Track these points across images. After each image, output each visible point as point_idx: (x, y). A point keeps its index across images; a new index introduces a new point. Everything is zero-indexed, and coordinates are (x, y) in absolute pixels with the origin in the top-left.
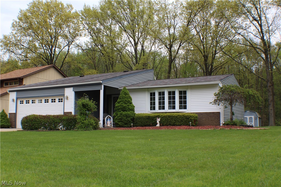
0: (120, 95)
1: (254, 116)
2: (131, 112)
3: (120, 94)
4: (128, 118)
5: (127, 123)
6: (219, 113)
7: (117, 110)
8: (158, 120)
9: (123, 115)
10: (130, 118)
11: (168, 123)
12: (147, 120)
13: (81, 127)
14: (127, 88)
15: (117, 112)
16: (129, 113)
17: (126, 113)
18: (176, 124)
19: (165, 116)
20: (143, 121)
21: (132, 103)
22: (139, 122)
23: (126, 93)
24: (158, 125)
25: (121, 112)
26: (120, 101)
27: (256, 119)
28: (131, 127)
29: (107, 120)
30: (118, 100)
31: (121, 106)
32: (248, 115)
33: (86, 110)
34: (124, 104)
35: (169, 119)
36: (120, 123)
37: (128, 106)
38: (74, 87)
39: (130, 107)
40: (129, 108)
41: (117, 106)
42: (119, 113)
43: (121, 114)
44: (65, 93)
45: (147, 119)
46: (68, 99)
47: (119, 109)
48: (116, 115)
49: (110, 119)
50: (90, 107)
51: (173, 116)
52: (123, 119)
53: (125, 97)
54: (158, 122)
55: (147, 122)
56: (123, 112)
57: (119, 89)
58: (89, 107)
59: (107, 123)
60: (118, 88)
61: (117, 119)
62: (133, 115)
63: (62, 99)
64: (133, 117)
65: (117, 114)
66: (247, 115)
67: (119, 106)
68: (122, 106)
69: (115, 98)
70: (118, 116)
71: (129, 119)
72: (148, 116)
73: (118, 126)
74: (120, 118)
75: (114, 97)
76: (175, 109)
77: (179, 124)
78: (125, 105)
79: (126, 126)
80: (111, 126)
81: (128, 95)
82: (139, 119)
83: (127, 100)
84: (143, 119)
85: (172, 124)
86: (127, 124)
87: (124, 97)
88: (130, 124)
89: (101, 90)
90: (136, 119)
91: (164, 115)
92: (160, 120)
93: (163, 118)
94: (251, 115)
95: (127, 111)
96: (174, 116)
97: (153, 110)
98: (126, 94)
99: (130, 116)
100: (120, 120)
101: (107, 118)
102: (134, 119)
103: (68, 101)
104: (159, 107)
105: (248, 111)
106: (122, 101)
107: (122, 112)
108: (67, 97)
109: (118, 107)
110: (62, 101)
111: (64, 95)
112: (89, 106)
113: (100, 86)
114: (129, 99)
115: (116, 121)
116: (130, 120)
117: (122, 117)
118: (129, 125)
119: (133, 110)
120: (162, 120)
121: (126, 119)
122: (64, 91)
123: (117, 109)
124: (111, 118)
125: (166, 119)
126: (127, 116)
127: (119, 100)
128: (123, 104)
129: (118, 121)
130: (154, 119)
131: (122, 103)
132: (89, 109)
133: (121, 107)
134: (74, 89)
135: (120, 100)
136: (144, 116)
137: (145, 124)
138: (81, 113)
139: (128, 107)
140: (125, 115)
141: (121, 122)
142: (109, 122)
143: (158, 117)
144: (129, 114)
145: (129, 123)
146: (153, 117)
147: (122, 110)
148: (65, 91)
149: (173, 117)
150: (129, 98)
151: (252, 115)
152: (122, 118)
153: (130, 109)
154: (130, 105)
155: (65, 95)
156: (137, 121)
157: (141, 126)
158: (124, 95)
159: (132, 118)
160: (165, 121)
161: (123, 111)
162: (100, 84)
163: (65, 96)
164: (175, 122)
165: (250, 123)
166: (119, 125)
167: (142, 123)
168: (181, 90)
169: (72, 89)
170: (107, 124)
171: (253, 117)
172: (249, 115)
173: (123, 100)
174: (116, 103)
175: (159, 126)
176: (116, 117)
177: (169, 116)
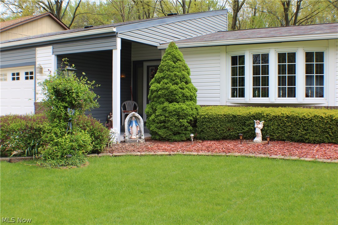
0: (162, 63)
2: (187, 103)
3: (160, 60)
4: (181, 120)
5: (180, 131)
7: (155, 99)
8: (259, 126)
9: (169, 112)
10: (186, 120)
11: (286, 135)
12: (228, 125)
13: (52, 156)
14: (178, 45)
15: (153, 103)
16: (184, 106)
17: (177, 106)
18: (306, 139)
19: (276, 117)
20: (218, 128)
21: (190, 82)
22: (208, 130)
23: (175, 57)
24: (258, 139)
25: (163, 103)
26: (162, 77)
28: (189, 140)
29: (130, 123)
30: (155, 73)
31: (164, 89)
33: (67, 105)
34: (171, 84)
35: (288, 124)
36: (161, 132)
37: (181, 88)
38: (55, 46)
39: (186, 91)
40: (183, 95)
41: (155, 88)
42: (159, 107)
43: (164, 110)
44: (37, 59)
45: (229, 122)
47: (159, 97)
48: (151, 111)
49: (136, 122)
50: (78, 96)
51: (301, 116)
52: (169, 121)
53: (173, 67)
54: (258, 131)
55: (229, 130)
56: (170, 105)
57: (159, 48)
58: (74, 98)
59: (130, 132)
60: (156, 47)
61: (154, 121)
62: (195, 112)
63: (32, 73)
64: (194, 116)
65: (154, 108)
67: (160, 89)
68: (167, 89)
69: (150, 68)
70: (157, 114)
71: (185, 122)
72: (233, 116)
73: (157, 137)
74: (162, 118)
75: (148, 67)
76: (295, 96)
77: (317, 139)
78: (173, 87)
79: (176, 138)
80: (140, 138)
81: (180, 60)
82: (209, 122)
83: (178, 74)
84: (220, 123)
86: (179, 133)
87: (170, 66)
88: (185, 134)
89: (114, 51)
90: (203, 122)
91: (273, 114)
92: (264, 127)
93: (271, 120)
95: (178, 103)
96: (303, 119)
97: (238, 98)
98: (176, 60)
99: (185, 116)
100: (162, 124)
101: (131, 118)
102: (196, 120)
104: (254, 90)
106: (167, 78)
107: (166, 104)
108: (41, 69)
109: (157, 91)
110: (31, 78)
111: (34, 63)
112: (74, 95)
113: (112, 39)
114: (183, 72)
115: (153, 127)
116: (186, 124)
117: (166, 117)
118: (183, 135)
119: (192, 98)
120: (268, 126)
121: (178, 122)
122: (35, 54)
123: (155, 97)
124: (139, 119)
125: (279, 125)
126: (179, 115)
127: (158, 75)
128: (168, 85)
129: (156, 127)
130: (247, 123)
131: (165, 81)
132: (74, 102)
133: (163, 91)
134: (55, 50)
135: (161, 75)
136: (223, 113)
137: (225, 134)
138: (54, 116)
139: (181, 93)
140: (174, 111)
141: (165, 128)
142: (134, 129)
143: (258, 117)
144: (183, 110)
145: (184, 132)
146: (244, 117)
147: (167, 100)
148: (37, 56)
149: (300, 119)
150: (183, 70)
152: (167, 119)
153: (187, 97)
154: (186, 87)
155: (37, 63)
156: (205, 126)
157: (214, 139)
158: (172, 63)
159: (191, 120)
160: (277, 129)
161: (170, 102)
162: (113, 35)
163: (37, 66)
164: (306, 134)
166: (159, 135)
167: (216, 131)
168: (310, 50)
169: (49, 49)
170: (130, 134)
173: (170, 75)
174: (153, 80)
175: (261, 140)
176: (153, 117)
177: (288, 117)
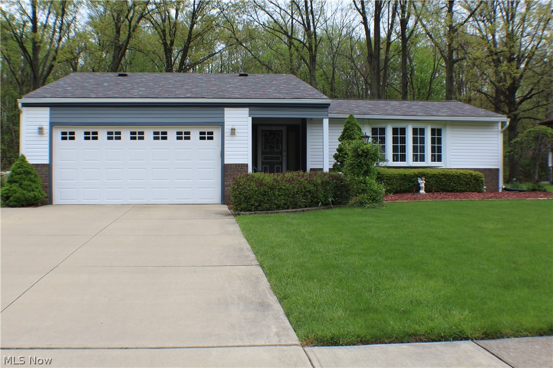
6: (498, 170)
11: (441, 187)
19: (434, 175)
24: (422, 191)
35: (443, 180)
38: (252, 108)
44: (226, 120)
46: (236, 134)
54: (422, 186)
55: (401, 185)
77: (463, 189)
85: (449, 189)
103: (235, 138)
108: (233, 130)
111: (222, 124)
120: (429, 182)
122: (223, 114)
130: (413, 180)
155: (226, 124)
163: (226, 127)
169: (246, 111)
175: (425, 192)
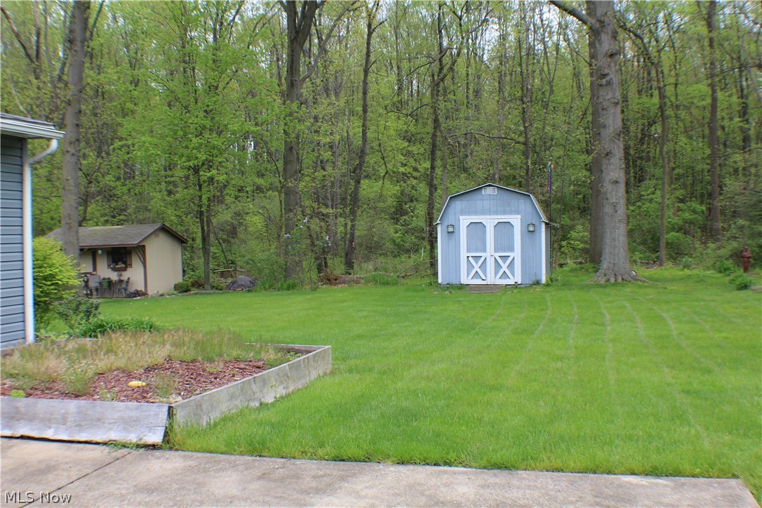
1: (519, 217)
27: (530, 231)
32: (490, 213)
66: (483, 213)
94: (504, 213)
105: (489, 191)
151: (510, 213)
165: (497, 255)
171: (516, 220)
172: (497, 213)
